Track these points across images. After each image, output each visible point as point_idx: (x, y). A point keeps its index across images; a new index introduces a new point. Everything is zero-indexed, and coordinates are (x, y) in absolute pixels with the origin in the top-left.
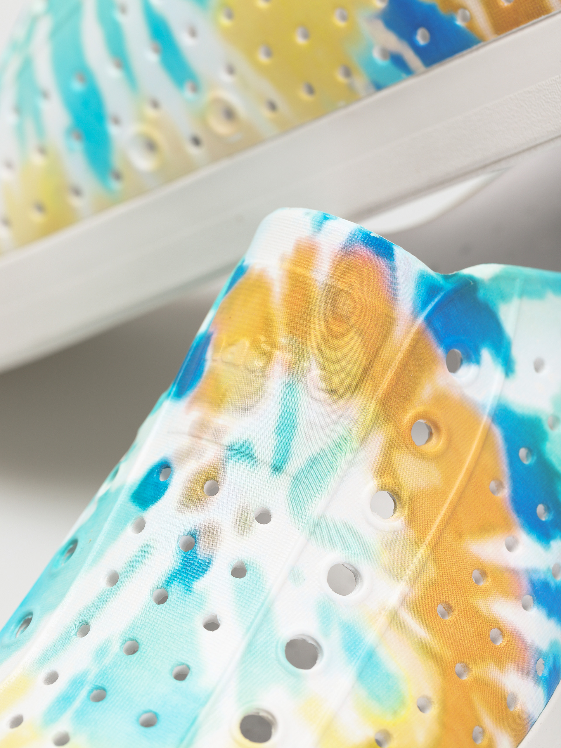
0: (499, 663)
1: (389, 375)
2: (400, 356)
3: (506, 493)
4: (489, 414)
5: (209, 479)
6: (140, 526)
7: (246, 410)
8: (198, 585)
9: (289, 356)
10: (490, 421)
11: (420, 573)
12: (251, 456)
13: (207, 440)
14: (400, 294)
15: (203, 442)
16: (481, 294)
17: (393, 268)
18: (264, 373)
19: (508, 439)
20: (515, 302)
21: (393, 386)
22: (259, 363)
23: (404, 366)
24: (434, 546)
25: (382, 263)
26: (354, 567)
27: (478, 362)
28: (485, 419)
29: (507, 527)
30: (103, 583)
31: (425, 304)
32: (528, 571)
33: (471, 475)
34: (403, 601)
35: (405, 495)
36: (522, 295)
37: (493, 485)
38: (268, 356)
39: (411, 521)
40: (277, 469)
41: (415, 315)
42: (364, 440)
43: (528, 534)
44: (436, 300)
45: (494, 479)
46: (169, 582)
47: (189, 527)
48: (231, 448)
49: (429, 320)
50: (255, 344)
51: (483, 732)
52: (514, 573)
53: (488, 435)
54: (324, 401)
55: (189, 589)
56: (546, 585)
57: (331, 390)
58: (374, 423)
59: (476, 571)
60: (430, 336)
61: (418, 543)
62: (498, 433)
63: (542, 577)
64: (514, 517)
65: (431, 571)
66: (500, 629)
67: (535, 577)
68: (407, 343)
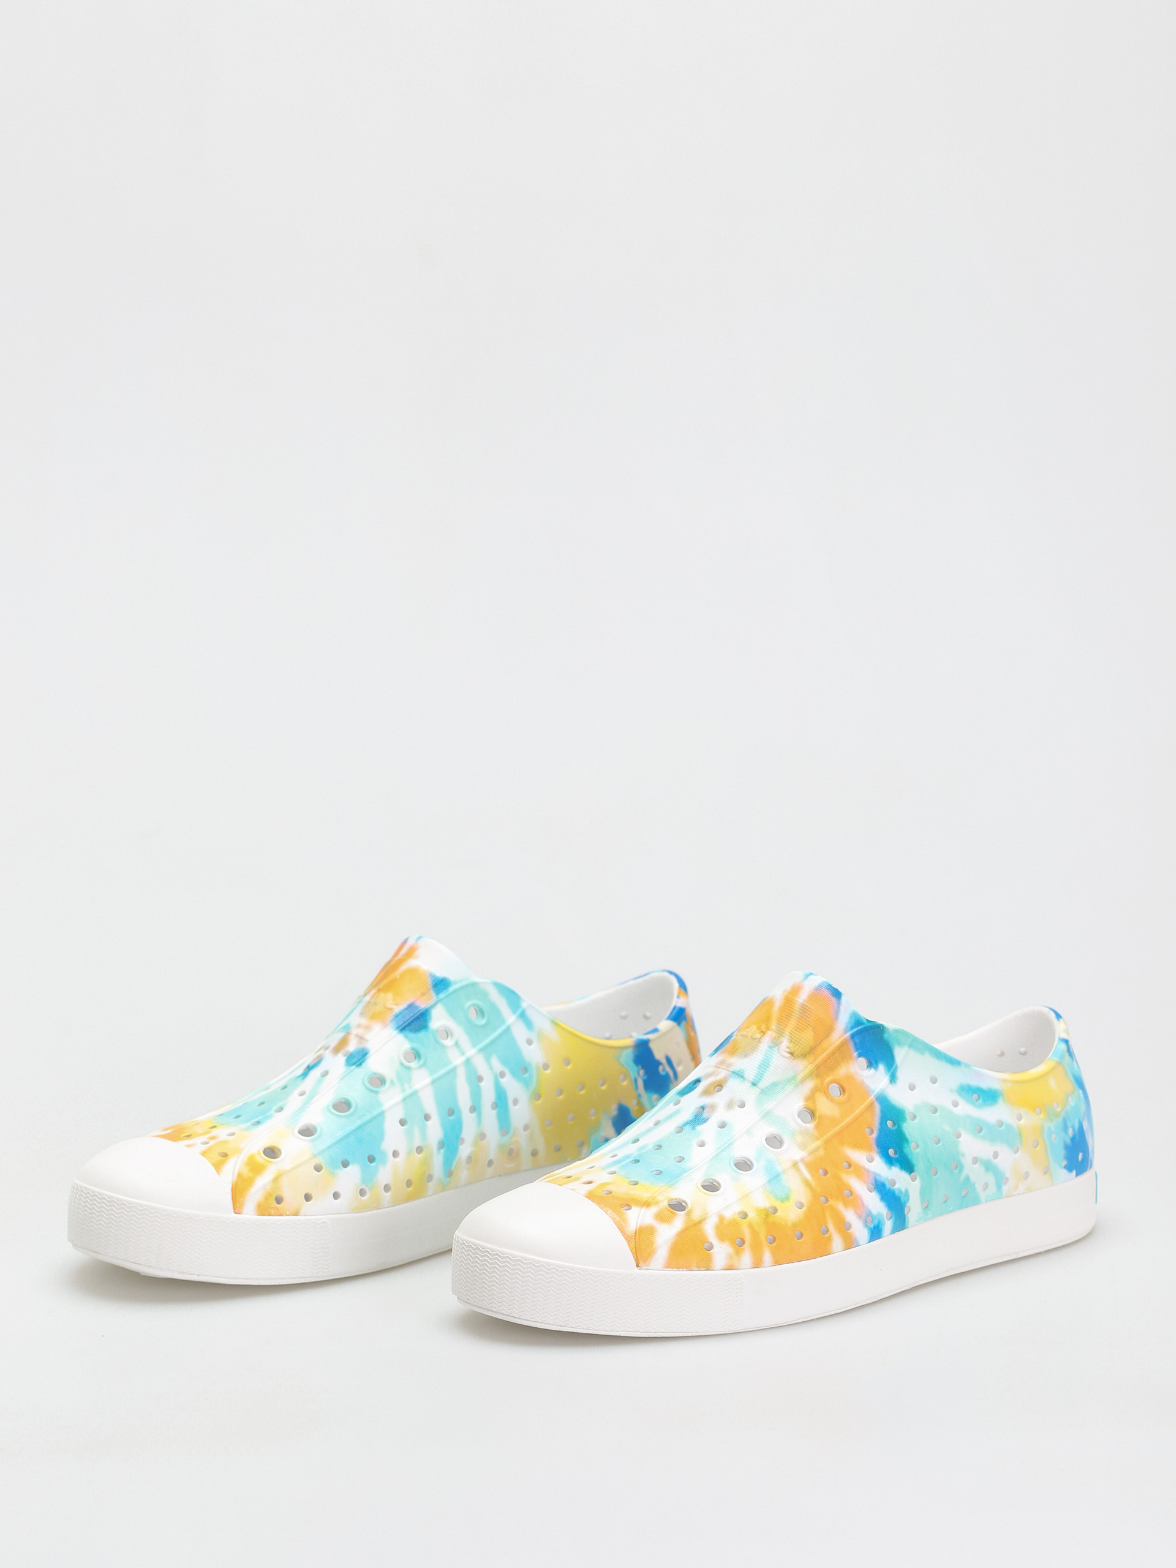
0: (846, 1205)
1: (825, 1055)
2: (832, 1048)
3: (875, 1135)
4: (875, 1096)
5: (719, 1085)
6: (677, 1103)
7: (746, 1056)
8: (699, 1128)
9: (775, 1035)
10: (875, 1099)
11: (814, 1151)
12: (742, 1077)
13: (723, 1069)
14: (840, 1018)
15: (720, 1070)
16: (886, 1036)
17: (839, 1004)
18: (759, 1041)
19: (882, 1112)
20: (906, 1048)
21: (825, 1061)
22: (758, 1036)
23: (833, 1053)
24: (827, 1142)
25: (834, 1000)
26: (781, 1139)
27: (876, 1068)
28: (872, 1097)
29: (870, 1149)
30: (651, 1125)
31: (852, 1028)
32: (875, 1173)
33: (856, 1119)
34: (802, 1160)
35: (817, 1114)
36: (910, 1047)
37: (868, 1130)
38: (764, 1033)
39: (817, 1127)
40: (754, 1084)
41: (846, 1031)
42: (803, 1081)
43: (881, 1158)
44: (859, 1028)
45: (868, 1127)
46: (685, 1125)
47: (702, 1104)
48: (733, 1072)
49: (853, 1036)
50: (759, 1028)
51: (828, 1231)
52: (868, 1171)
53: (871, 1105)
54: (787, 1058)
55: (694, 1128)
56: (883, 1185)
57: (792, 1054)
58: (810, 1075)
59: (846, 1163)
60: (851, 1045)
61: (818, 1138)
62: (877, 1108)
63: (882, 1180)
64: (875, 1147)
65: (822, 1152)
66: (851, 1191)
67: (878, 1178)
68: (837, 1043)
